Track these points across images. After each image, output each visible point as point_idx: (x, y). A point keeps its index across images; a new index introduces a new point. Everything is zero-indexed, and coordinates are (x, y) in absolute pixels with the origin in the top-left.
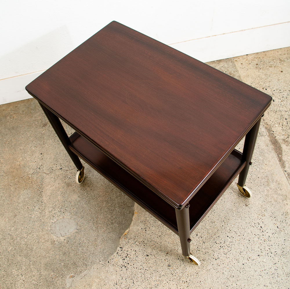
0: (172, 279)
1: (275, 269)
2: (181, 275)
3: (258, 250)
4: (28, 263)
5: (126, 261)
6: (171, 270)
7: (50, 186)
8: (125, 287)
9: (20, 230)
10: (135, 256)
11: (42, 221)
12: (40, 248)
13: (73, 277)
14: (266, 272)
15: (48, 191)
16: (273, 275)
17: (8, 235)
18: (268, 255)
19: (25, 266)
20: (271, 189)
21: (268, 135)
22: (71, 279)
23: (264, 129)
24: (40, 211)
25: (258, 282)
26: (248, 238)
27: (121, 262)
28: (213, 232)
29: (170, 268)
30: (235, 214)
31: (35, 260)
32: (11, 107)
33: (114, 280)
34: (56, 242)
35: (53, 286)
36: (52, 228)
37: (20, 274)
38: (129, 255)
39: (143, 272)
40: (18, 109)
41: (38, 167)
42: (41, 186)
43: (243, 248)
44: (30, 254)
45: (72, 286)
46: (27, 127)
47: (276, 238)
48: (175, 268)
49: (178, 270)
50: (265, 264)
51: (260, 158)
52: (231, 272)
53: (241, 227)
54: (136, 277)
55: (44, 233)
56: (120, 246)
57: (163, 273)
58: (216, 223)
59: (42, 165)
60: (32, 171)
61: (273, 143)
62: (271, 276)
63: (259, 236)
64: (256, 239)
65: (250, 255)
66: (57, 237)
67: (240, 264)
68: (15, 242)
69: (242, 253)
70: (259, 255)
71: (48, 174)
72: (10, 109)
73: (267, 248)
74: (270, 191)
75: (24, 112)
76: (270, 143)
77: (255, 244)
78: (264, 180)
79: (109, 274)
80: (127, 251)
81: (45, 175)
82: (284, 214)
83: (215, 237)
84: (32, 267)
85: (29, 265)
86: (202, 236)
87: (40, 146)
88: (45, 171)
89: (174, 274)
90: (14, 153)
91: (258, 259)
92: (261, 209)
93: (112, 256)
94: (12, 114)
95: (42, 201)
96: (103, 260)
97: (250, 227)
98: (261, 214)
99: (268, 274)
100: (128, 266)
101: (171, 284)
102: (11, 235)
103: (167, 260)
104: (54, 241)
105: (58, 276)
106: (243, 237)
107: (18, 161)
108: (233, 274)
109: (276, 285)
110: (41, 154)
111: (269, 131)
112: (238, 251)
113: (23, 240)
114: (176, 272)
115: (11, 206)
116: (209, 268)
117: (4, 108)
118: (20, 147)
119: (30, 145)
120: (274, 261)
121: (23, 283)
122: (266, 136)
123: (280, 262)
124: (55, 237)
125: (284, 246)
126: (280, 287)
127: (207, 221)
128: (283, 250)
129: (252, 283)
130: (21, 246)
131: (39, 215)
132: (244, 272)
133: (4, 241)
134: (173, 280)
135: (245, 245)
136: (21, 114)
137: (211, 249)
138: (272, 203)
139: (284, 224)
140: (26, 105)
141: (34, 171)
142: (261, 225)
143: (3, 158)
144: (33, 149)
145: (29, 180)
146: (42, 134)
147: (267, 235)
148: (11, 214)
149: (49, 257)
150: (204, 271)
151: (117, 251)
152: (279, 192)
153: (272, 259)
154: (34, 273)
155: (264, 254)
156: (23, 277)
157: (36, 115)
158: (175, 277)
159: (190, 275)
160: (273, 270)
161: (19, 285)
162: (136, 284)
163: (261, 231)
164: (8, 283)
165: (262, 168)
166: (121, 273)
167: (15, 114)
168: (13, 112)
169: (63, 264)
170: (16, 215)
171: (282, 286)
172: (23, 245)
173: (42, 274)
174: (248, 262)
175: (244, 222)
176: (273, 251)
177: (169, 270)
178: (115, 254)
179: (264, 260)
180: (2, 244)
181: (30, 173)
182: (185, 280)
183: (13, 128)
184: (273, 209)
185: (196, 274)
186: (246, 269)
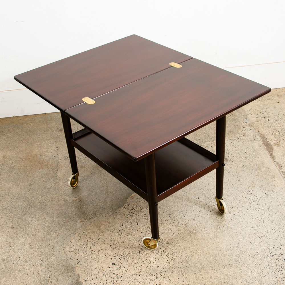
0: (171, 223)
1: (262, 218)
2: (180, 220)
3: (248, 206)
4: (42, 213)
5: (132, 212)
6: (171, 217)
7: (65, 167)
8: (130, 227)
9: (35, 194)
10: (140, 209)
11: (56, 188)
12: (54, 204)
13: (83, 221)
14: (253, 219)
15: (62, 170)
16: (260, 221)
17: (23, 197)
18: (256, 210)
19: (38, 215)
20: (261, 171)
21: (262, 140)
22: (81, 223)
23: (258, 137)
24: (55, 182)
25: (247, 225)
26: (239, 200)
27: (127, 212)
28: (209, 195)
29: (170, 216)
30: (228, 186)
31: (49, 211)
32: (28, 118)
33: (120, 223)
34: (68, 201)
35: (64, 227)
36: (65, 192)
37: (34, 220)
38: (134, 209)
39: (147, 218)
40: (35, 119)
41: (54, 156)
42: (56, 167)
43: (234, 205)
44: (44, 208)
45: (82, 227)
46: (44, 131)
47: (263, 200)
48: (174, 216)
49: (177, 217)
50: (253, 215)
51: (253, 153)
52: (224, 219)
53: (234, 193)
54: (140, 221)
55: (57, 195)
56: (127, 203)
57: (164, 219)
58: (212, 190)
59: (57, 155)
60: (47, 158)
61: (265, 145)
62: (258, 222)
63: (249, 199)
64: (246, 200)
65: (240, 210)
66: (70, 198)
67: (232, 215)
68: (30, 201)
69: (233, 208)
70: (248, 210)
71: (63, 160)
72: (26, 119)
73: (255, 206)
74: (261, 173)
75: (41, 122)
76: (263, 145)
77: (246, 203)
78: (255, 166)
79: (116, 220)
80: (133, 206)
81: (60, 161)
82: (272, 186)
83: (210, 198)
84: (45, 216)
85: (43, 215)
86: (199, 198)
87: (56, 143)
88: (60, 158)
89: (174, 220)
90: (30, 147)
91: (247, 212)
92: (251, 183)
93: (120, 209)
94: (29, 122)
95: (57, 176)
96: (111, 211)
97: (241, 193)
98: (251, 186)
99: (255, 221)
100: (134, 215)
101: (171, 226)
102: (26, 197)
103: (168, 211)
104: (67, 200)
105: (69, 221)
106: (235, 199)
107: (34, 152)
108: (225, 220)
109: (262, 227)
110: (57, 148)
111: (263, 138)
112: (230, 207)
113: (38, 200)
114: (175, 218)
115: (26, 179)
116: (204, 216)
117: (20, 118)
118: (37, 144)
119: (46, 142)
120: (261, 213)
121: (36, 225)
122: (260, 141)
123: (266, 214)
124: (68, 198)
125: (270, 205)
126: (265, 228)
127: (204, 189)
128: (269, 207)
129: (241, 225)
130: (36, 203)
131: (53, 184)
132: (235, 219)
133: (19, 200)
134: (173, 223)
135: (237, 204)
136: (37, 123)
137: (207, 205)
138: (262, 179)
139: (271, 192)
140: (42, 117)
141: (49, 158)
142: (251, 192)
143: (20, 150)
144: (49, 144)
145: (45, 164)
146: (58, 135)
147: (257, 198)
148: (27, 184)
149: (62, 210)
150: (200, 218)
151: (124, 206)
152: (268, 173)
153: (260, 212)
154: (46, 220)
155: (253, 208)
156: (37, 222)
157: (52, 124)
158: (175, 221)
159: (188, 220)
160: (260, 219)
161: (32, 227)
162: (140, 225)
163: (251, 196)
164: (22, 226)
165: (254, 160)
166: (127, 219)
167: (31, 122)
168: (29, 121)
169: (74, 214)
170: (32, 185)
171: (267, 228)
172: (38, 203)
173: (54, 220)
174: (238, 213)
175: (236, 190)
176: (261, 208)
177: (169, 217)
178: (122, 208)
179: (253, 213)
180: (17, 202)
181: (45, 159)
182: (183, 223)
183: (30, 131)
184: (262, 183)
185: (193, 220)
186: (236, 217)
